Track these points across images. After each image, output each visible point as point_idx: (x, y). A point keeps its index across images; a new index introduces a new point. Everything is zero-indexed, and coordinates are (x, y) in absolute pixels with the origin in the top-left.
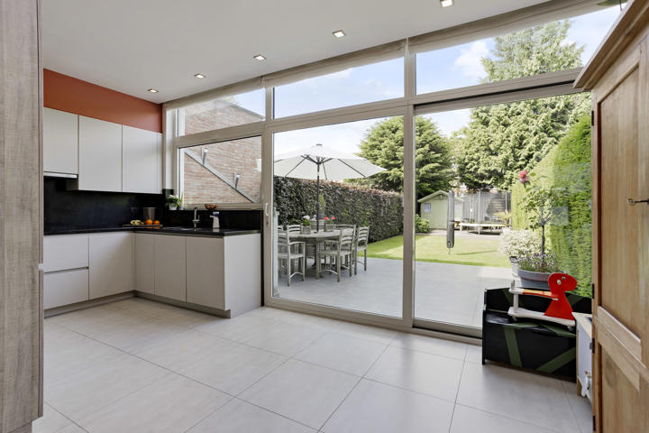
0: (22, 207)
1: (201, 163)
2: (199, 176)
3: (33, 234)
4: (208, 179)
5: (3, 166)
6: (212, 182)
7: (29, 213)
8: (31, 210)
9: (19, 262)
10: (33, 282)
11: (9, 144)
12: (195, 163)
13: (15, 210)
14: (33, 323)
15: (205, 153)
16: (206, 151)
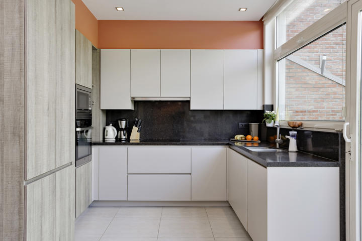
0: (14, 134)
1: (319, 72)
2: (316, 87)
3: (20, 156)
4: (330, 90)
5: (3, 104)
6: (335, 93)
7: (18, 138)
8: (19, 136)
9: (12, 177)
10: (21, 194)
11: (6, 87)
12: (310, 74)
13: (10, 136)
14: (20, 228)
15: (324, 61)
16: (325, 58)
